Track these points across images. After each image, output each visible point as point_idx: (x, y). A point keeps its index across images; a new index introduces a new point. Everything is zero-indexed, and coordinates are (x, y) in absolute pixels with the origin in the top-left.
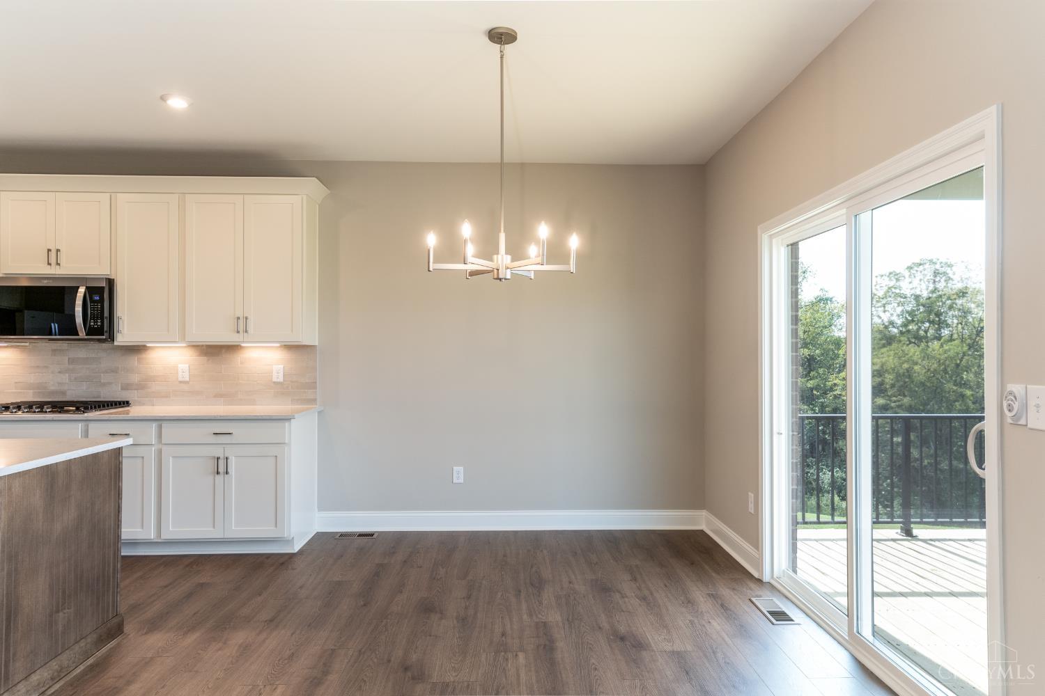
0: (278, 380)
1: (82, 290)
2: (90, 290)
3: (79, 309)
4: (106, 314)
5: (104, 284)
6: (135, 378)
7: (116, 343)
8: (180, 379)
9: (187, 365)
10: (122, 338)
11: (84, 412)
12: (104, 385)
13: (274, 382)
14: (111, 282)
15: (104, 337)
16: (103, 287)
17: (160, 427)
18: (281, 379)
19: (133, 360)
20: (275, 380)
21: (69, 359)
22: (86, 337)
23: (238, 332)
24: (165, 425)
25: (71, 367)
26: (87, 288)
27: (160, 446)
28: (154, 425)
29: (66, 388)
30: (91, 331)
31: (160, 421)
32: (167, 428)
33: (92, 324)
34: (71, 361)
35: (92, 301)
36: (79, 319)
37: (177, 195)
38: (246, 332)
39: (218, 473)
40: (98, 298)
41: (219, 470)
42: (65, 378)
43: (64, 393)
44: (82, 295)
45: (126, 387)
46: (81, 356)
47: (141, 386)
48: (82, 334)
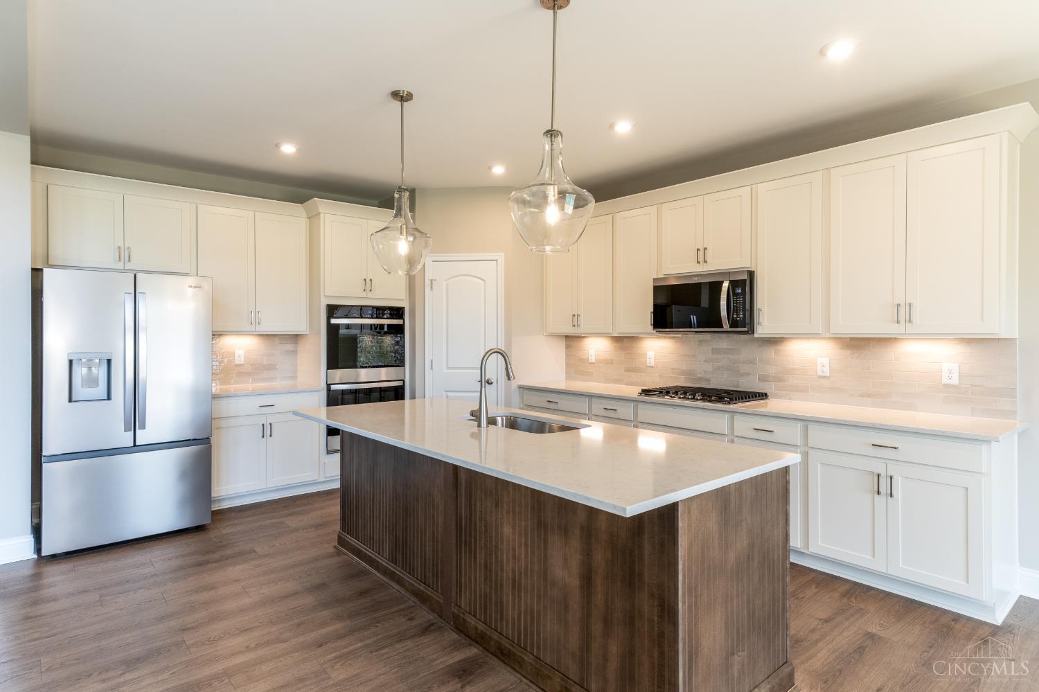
0: (951, 382)
1: (726, 285)
2: (734, 284)
3: (723, 303)
4: (748, 306)
5: (745, 277)
6: (771, 370)
7: (756, 335)
8: (820, 373)
9: (828, 359)
10: (761, 331)
11: (729, 403)
12: (743, 375)
13: (945, 385)
14: (751, 274)
15: (746, 329)
16: (745, 280)
17: (806, 429)
18: (955, 381)
19: (770, 353)
20: (945, 381)
21: (712, 349)
22: (730, 330)
23: (898, 322)
24: (811, 427)
25: (715, 356)
26: (731, 282)
27: (807, 449)
28: (799, 425)
29: (708, 376)
30: (734, 324)
31: (806, 421)
32: (813, 429)
33: (735, 316)
34: (715, 351)
35: (735, 294)
36: (724, 313)
37: (821, 172)
38: (910, 321)
39: (879, 493)
40: (740, 291)
41: (880, 490)
42: (709, 367)
43: (708, 380)
44: (726, 289)
45: (763, 379)
46: (724, 347)
47: (778, 379)
48: (726, 327)
